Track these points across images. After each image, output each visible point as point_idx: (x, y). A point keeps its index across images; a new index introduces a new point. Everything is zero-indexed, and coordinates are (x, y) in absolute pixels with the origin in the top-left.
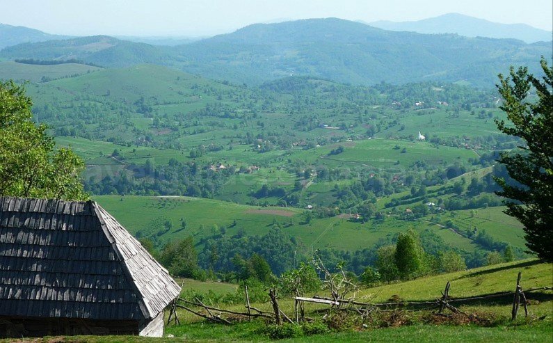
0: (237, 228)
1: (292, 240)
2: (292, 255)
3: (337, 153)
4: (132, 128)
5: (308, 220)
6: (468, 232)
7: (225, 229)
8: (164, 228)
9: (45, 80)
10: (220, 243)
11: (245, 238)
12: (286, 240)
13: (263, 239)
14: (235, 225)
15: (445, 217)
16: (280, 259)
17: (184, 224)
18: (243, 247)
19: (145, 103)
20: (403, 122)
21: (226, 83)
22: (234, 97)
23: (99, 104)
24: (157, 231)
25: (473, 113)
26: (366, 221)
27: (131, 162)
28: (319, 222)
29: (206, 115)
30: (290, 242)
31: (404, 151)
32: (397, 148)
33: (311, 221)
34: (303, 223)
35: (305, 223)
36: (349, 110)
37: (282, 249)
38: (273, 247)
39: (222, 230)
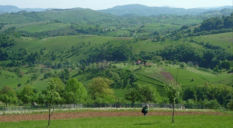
0: (110, 44)
1: (131, 48)
2: (131, 53)
3: (143, 27)
4: (81, 23)
5: (137, 40)
6: (201, 43)
7: (105, 44)
8: (82, 45)
9: (58, 13)
10: (103, 49)
11: (113, 47)
12: (129, 48)
13: (120, 48)
14: (109, 43)
15: (189, 39)
16: (126, 55)
17: (90, 44)
18: (111, 50)
19: (86, 18)
20: (160, 21)
21: (109, 14)
22: (112, 17)
23: (73, 19)
24: (80, 46)
25: (181, 18)
26: (158, 41)
27: (76, 28)
28: (141, 41)
29: (103, 20)
30: (130, 48)
31: (163, 26)
32: (161, 25)
33: (138, 41)
34: (134, 42)
35: (136, 42)
36: (144, 19)
37: (127, 51)
38: (123, 50)
39: (104, 45)
